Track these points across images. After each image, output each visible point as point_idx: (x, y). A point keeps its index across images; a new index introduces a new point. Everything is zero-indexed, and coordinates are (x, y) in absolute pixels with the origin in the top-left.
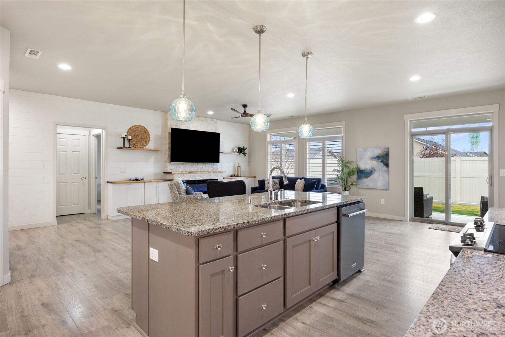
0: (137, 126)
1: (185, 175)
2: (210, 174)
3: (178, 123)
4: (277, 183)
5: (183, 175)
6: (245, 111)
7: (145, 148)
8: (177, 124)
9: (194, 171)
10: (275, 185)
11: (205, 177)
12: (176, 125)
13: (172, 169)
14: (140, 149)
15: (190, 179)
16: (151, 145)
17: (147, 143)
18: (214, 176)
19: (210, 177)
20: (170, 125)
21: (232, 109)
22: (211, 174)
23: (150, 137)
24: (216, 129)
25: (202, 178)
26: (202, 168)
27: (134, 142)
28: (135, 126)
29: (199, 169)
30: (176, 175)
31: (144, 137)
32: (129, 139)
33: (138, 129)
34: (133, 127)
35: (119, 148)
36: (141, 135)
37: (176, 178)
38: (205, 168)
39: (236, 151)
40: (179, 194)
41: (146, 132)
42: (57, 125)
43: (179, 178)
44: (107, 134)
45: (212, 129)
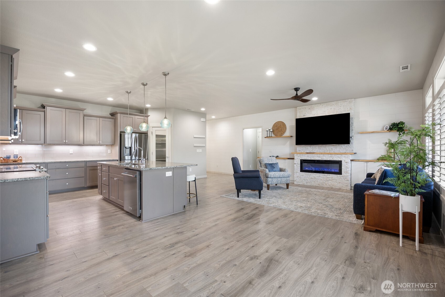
2: (331, 155)
5: (302, 155)
6: (297, 94)
7: (283, 136)
8: (305, 115)
11: (324, 157)
15: (308, 158)
16: (287, 133)
17: (284, 132)
19: (332, 158)
22: (333, 155)
23: (286, 128)
24: (351, 109)
25: (322, 158)
26: (331, 149)
27: (276, 133)
28: (277, 122)
29: (328, 151)
30: (295, 155)
31: (282, 128)
32: (271, 132)
33: (279, 124)
34: (276, 123)
35: (265, 138)
36: (280, 128)
37: (296, 157)
38: (336, 150)
39: (386, 129)
40: (261, 167)
41: (283, 125)
42: (244, 129)
43: (299, 157)
44: (262, 130)
45: (344, 111)
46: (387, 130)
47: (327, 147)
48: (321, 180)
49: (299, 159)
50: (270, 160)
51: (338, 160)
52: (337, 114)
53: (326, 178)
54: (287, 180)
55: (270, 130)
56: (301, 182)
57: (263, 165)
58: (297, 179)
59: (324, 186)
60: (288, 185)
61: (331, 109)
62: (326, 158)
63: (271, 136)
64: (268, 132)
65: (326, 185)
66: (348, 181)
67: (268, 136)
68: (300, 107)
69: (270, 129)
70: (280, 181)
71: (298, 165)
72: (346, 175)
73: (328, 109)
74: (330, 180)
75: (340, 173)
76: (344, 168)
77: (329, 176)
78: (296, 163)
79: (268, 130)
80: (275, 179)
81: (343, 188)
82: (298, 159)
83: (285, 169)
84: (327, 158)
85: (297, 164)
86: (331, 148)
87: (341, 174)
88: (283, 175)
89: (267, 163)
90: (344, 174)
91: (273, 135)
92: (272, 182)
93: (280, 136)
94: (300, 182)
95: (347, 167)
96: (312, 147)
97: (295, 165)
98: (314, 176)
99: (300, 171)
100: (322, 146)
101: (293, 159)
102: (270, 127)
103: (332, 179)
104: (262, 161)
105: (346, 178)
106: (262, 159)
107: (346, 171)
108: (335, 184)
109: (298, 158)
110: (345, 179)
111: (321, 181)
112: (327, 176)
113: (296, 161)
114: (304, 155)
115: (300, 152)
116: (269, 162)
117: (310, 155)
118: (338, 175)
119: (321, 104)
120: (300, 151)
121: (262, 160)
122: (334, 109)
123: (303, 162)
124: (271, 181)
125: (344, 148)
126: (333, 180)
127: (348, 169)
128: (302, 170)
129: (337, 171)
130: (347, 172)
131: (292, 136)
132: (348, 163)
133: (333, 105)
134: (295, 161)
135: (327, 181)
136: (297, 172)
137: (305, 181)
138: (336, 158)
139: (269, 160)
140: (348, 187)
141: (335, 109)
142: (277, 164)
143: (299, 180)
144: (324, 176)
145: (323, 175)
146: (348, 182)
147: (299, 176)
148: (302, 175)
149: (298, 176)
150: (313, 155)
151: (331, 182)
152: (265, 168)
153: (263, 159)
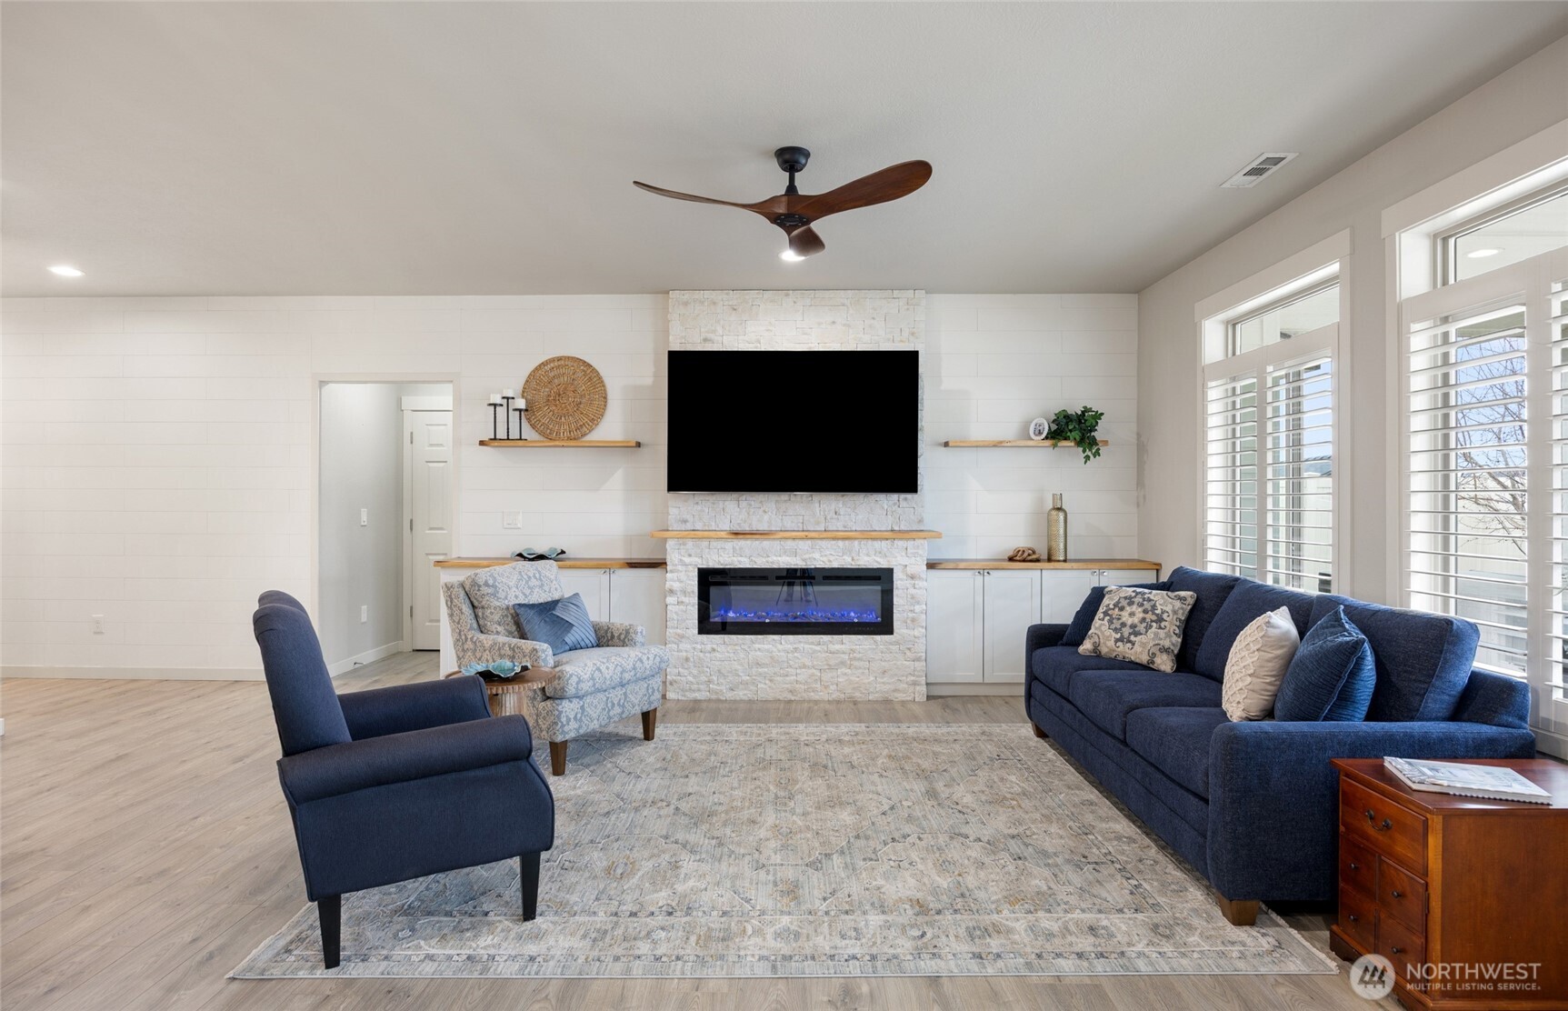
0: (559, 359)
1: (714, 544)
2: (847, 542)
3: (714, 332)
4: (1160, 620)
5: (705, 543)
6: (791, 188)
7: (588, 438)
9: (763, 527)
10: (1141, 628)
11: (817, 555)
12: (706, 340)
13: (689, 517)
14: (572, 443)
15: (740, 562)
16: (612, 427)
17: (595, 420)
18: (868, 555)
19: (849, 560)
20: (679, 341)
21: (635, 182)
22: (856, 542)
23: (605, 398)
24: (913, 334)
25: (804, 560)
26: (832, 514)
27: (545, 420)
28: (552, 360)
29: (818, 523)
30: (670, 544)
31: (582, 396)
32: (520, 410)
33: (561, 371)
34: (543, 364)
35: (482, 443)
36: (571, 394)
37: (673, 557)
38: (853, 516)
39: (1037, 432)
40: (481, 629)
41: (590, 379)
42: (322, 383)
43: (690, 555)
44: (457, 399)
45: (889, 340)
46: (1044, 436)
47: (817, 505)
48: (804, 666)
49: (690, 568)
50: (534, 582)
51: (876, 566)
52: (859, 350)
53: (824, 655)
54: (650, 691)
55: (508, 398)
56: (702, 687)
57: (493, 617)
58: (679, 674)
59: (817, 697)
60: (648, 719)
61: (834, 322)
62: (825, 559)
63: (514, 434)
64: (501, 412)
65: (826, 687)
66: (918, 659)
67: (501, 434)
68: (687, 296)
69: (511, 396)
70: (619, 704)
71: (686, 600)
72: (912, 633)
73: (819, 324)
74: (843, 663)
75: (884, 625)
76: (901, 602)
77: (838, 647)
78: (676, 586)
79: (499, 401)
80: (595, 702)
81: (896, 695)
82: (684, 568)
83: (627, 632)
84: (832, 558)
85: (684, 592)
86: (833, 507)
87: (891, 632)
88: (634, 668)
89: (522, 600)
90: (905, 631)
91: (528, 433)
92: (581, 720)
93: (569, 439)
94: (699, 690)
95: (913, 597)
96: (743, 504)
97: (670, 600)
98: (768, 651)
99: (696, 631)
100: (793, 498)
101: (659, 564)
102: (512, 385)
103: (851, 659)
104: (490, 590)
105: (909, 649)
106: (491, 582)
107: (911, 615)
108: (866, 681)
109: (687, 560)
110: (908, 653)
111: (803, 675)
112: (833, 647)
113: (675, 575)
114: (719, 544)
115: (683, 527)
116: (527, 592)
117: (749, 542)
118: (878, 638)
119: (787, 295)
120: (685, 521)
121: (486, 584)
122: (844, 325)
123: (710, 580)
124: (575, 718)
125: (886, 507)
126: (856, 663)
127: (917, 608)
128: (706, 625)
129: (873, 617)
130: (913, 620)
131: (639, 445)
132: (920, 578)
133: (843, 305)
134: (673, 580)
135: (831, 668)
136: (682, 637)
137: (721, 680)
138: (866, 558)
139: (531, 584)
140: (918, 688)
141: (849, 326)
142: (574, 600)
143: (694, 677)
144: (818, 648)
145: (812, 643)
146: (917, 664)
147: (690, 655)
148: (709, 647)
149: (687, 659)
150: (766, 544)
151: (848, 671)
152: (510, 633)
153: (491, 576)
